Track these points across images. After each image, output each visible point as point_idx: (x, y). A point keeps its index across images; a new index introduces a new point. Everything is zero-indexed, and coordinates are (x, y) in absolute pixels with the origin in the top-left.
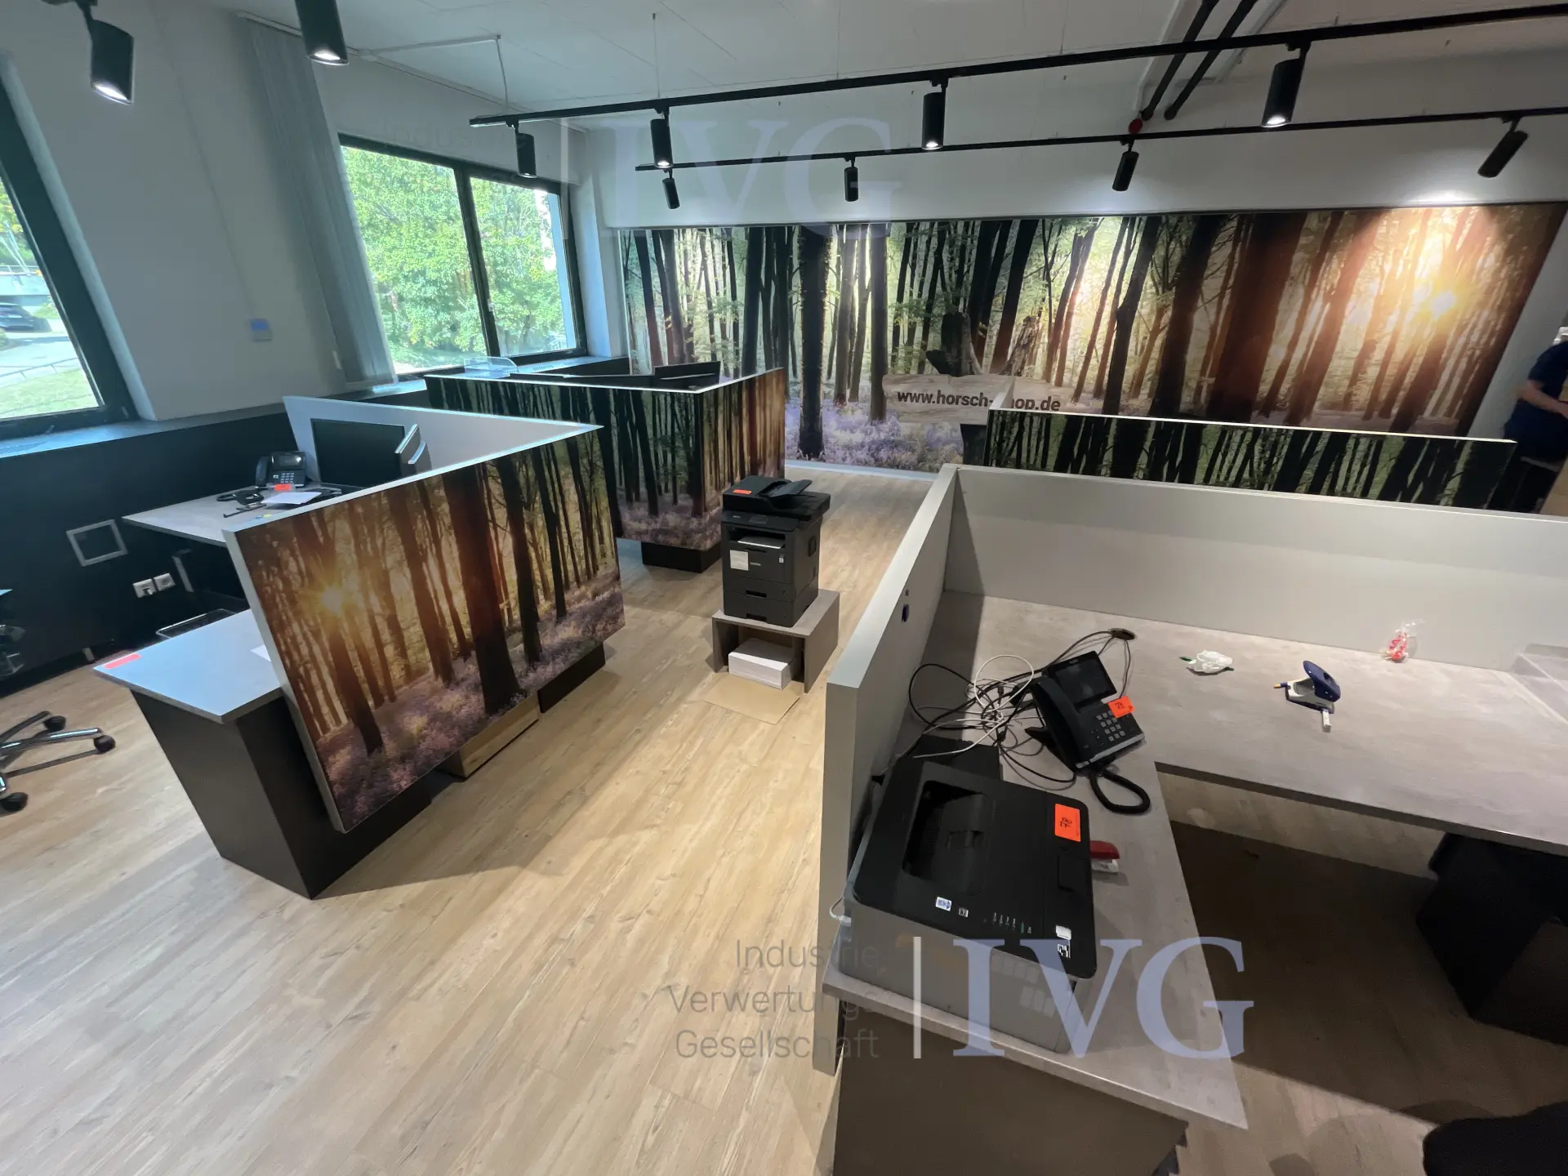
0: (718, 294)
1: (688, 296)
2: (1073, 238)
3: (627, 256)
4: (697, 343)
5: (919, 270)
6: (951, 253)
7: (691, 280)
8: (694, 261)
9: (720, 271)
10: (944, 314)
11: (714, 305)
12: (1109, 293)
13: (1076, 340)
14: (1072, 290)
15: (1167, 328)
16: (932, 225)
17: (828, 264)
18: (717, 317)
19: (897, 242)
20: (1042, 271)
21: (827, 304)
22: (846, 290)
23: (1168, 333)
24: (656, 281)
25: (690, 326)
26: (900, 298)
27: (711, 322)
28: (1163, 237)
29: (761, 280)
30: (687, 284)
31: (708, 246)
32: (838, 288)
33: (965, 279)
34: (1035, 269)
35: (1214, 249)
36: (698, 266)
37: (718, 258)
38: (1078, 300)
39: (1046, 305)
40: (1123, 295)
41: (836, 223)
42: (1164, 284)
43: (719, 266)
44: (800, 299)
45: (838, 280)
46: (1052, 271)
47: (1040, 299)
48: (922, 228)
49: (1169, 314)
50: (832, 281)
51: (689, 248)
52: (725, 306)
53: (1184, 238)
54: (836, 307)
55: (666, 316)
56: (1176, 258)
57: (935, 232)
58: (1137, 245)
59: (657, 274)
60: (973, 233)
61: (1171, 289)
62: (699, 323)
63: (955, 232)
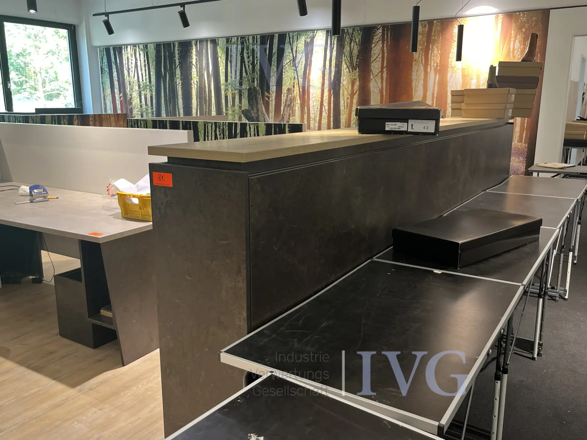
0: (143, 80)
1: (129, 82)
2: (304, 42)
3: (102, 61)
4: (134, 109)
5: (234, 63)
6: (248, 53)
7: (131, 73)
8: (131, 63)
9: (143, 69)
10: (248, 88)
11: (141, 86)
12: (326, 73)
13: (313, 101)
14: (308, 72)
15: (358, 92)
16: (238, 39)
17: (192, 62)
19: (222, 49)
20: (292, 62)
21: (193, 84)
22: (201, 76)
23: (359, 95)
24: (115, 74)
26: (226, 80)
28: (347, 40)
29: (162, 71)
30: (129, 76)
31: (138, 54)
32: (197, 75)
33: (256, 68)
34: (288, 61)
35: (373, 45)
36: (133, 65)
37: (142, 60)
38: (311, 77)
39: (296, 81)
40: (333, 74)
41: (194, 40)
42: (352, 67)
43: (143, 64)
44: (180, 82)
45: (197, 70)
46: (297, 61)
47: (293, 78)
48: (233, 41)
49: (357, 83)
50: (194, 71)
51: (129, 56)
52: (146, 87)
53: (357, 40)
54: (197, 86)
56: (355, 52)
57: (239, 43)
58: (335, 45)
59: (115, 70)
60: (257, 42)
61: (356, 70)
63: (249, 42)
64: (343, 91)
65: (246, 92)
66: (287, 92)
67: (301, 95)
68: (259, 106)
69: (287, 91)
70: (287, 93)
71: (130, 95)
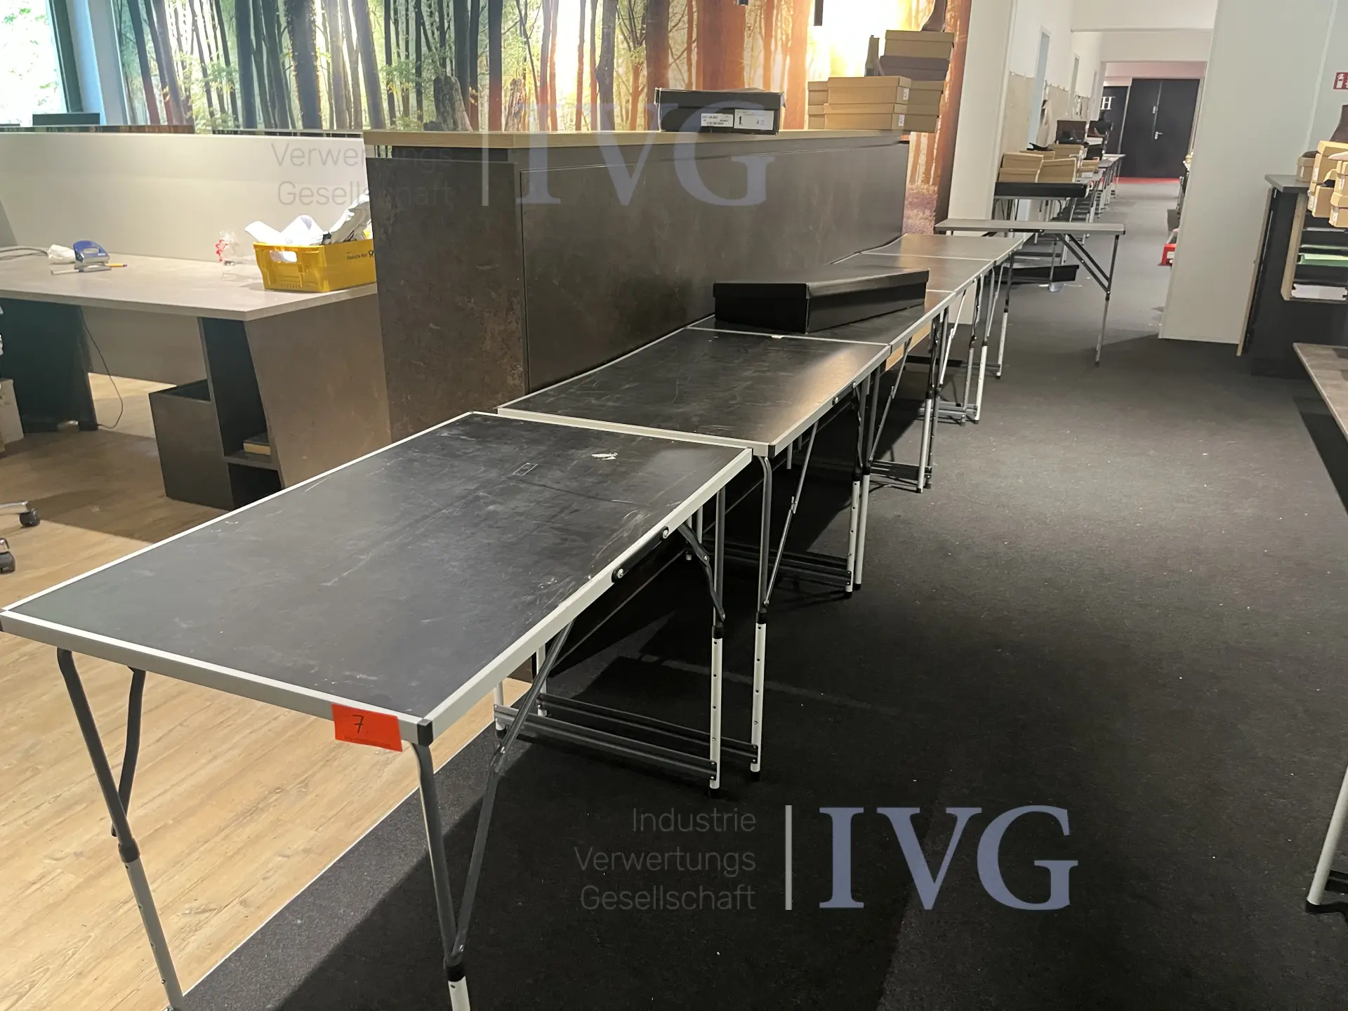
18: (214, 85)
25: (188, 97)
27: (208, 92)
55: (163, 88)
62: (196, 94)
64: (618, 86)
65: (430, 86)
66: (512, 87)
67: (539, 93)
68: (458, 115)
69: (511, 85)
70: (511, 89)
71: (186, 90)
